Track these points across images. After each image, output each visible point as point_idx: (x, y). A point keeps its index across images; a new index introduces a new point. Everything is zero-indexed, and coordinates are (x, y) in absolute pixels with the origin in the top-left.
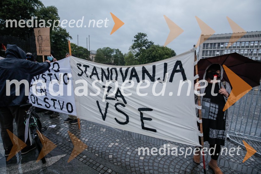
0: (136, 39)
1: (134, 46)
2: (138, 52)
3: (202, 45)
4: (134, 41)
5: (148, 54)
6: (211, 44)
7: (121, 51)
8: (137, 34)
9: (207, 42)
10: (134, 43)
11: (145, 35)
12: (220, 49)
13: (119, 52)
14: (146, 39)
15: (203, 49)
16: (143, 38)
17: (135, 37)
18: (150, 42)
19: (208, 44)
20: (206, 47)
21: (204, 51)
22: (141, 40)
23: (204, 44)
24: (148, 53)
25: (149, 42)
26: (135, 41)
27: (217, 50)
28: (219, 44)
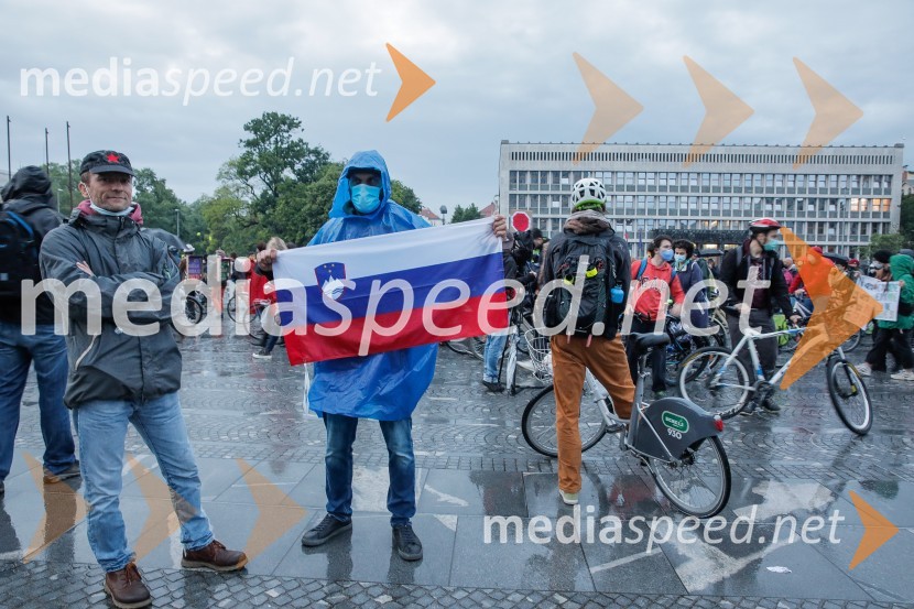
0: (251, 136)
1: (247, 164)
2: (265, 193)
3: (506, 176)
4: (243, 144)
5: (314, 202)
6: (534, 173)
7: (164, 181)
8: (261, 117)
9: (520, 165)
10: (245, 150)
11: (292, 124)
12: (561, 192)
13: (154, 183)
14: (301, 141)
15: (511, 188)
16: (286, 135)
17: (247, 128)
18: (316, 152)
19: (523, 173)
20: (520, 182)
21: (512, 197)
22: (276, 142)
23: (513, 173)
24: (315, 197)
25: (310, 152)
26: (249, 144)
27: (552, 195)
28: (556, 174)
